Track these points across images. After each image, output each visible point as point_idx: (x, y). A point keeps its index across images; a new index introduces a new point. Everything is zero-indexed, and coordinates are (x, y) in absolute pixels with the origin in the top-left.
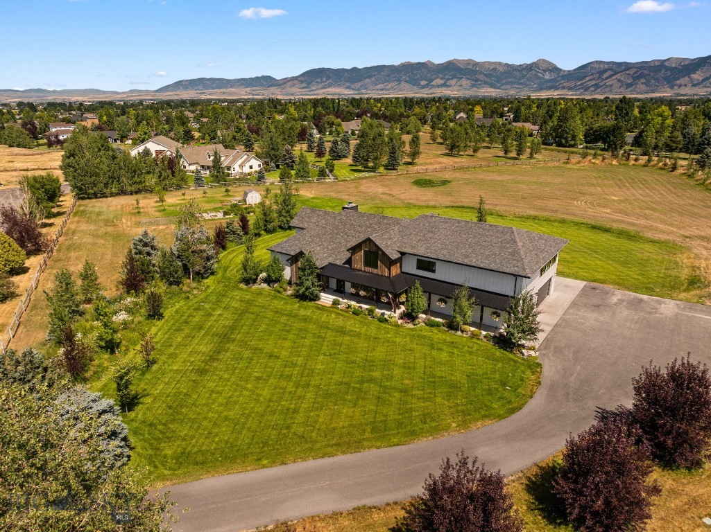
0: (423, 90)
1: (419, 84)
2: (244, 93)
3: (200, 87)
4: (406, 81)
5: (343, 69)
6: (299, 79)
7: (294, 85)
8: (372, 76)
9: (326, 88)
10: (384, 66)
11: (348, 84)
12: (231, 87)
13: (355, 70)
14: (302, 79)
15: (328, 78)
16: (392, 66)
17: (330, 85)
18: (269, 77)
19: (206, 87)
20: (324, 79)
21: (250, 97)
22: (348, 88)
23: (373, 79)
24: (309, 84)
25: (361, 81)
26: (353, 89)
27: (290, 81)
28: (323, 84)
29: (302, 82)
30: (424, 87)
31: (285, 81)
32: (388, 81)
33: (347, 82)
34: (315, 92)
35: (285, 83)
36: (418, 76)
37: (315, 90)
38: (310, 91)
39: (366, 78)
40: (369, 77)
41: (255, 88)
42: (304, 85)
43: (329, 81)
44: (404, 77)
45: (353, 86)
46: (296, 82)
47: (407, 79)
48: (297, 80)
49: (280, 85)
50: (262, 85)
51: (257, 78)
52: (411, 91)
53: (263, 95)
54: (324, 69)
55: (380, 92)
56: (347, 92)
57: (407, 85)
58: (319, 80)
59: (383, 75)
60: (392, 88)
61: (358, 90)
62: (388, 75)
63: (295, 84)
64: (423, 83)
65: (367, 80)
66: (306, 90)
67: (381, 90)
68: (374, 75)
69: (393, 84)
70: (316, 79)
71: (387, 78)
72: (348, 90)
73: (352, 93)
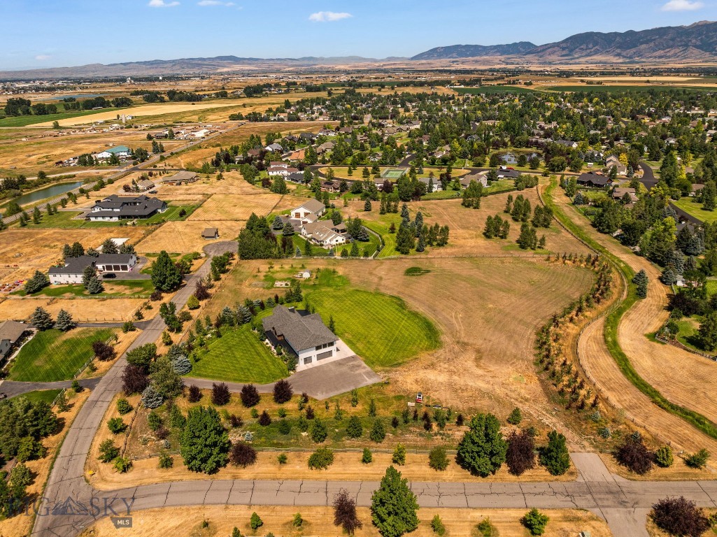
2: (497, 61)
3: (454, 55)
4: (696, 46)
5: (615, 33)
6: (561, 45)
7: (553, 53)
8: (651, 41)
9: (591, 56)
10: (669, 28)
11: (618, 51)
12: (486, 54)
13: (631, 33)
14: (564, 45)
15: (596, 44)
16: (681, 28)
17: (596, 52)
18: (529, 44)
19: (460, 55)
20: (590, 46)
21: (503, 66)
22: (618, 55)
23: (652, 44)
24: (571, 51)
25: (635, 46)
26: (624, 57)
27: (549, 48)
28: (588, 51)
29: (564, 49)
31: (545, 47)
32: (671, 47)
33: (618, 48)
34: (577, 61)
35: (543, 50)
37: (578, 58)
38: (572, 59)
39: (642, 43)
40: (646, 42)
41: (510, 56)
42: (564, 53)
43: (596, 47)
44: (694, 41)
45: (624, 54)
46: (556, 49)
47: (698, 43)
48: (558, 46)
49: (538, 52)
50: (519, 52)
51: (515, 44)
52: (701, 58)
53: (518, 64)
54: (592, 33)
55: (658, 60)
56: (615, 60)
57: (696, 51)
58: (584, 46)
60: (675, 55)
61: (630, 57)
62: (673, 39)
63: (555, 52)
65: (644, 46)
66: (567, 58)
67: (660, 57)
68: (654, 40)
69: (677, 50)
70: (581, 45)
71: (671, 43)
72: (617, 58)
73: (621, 61)
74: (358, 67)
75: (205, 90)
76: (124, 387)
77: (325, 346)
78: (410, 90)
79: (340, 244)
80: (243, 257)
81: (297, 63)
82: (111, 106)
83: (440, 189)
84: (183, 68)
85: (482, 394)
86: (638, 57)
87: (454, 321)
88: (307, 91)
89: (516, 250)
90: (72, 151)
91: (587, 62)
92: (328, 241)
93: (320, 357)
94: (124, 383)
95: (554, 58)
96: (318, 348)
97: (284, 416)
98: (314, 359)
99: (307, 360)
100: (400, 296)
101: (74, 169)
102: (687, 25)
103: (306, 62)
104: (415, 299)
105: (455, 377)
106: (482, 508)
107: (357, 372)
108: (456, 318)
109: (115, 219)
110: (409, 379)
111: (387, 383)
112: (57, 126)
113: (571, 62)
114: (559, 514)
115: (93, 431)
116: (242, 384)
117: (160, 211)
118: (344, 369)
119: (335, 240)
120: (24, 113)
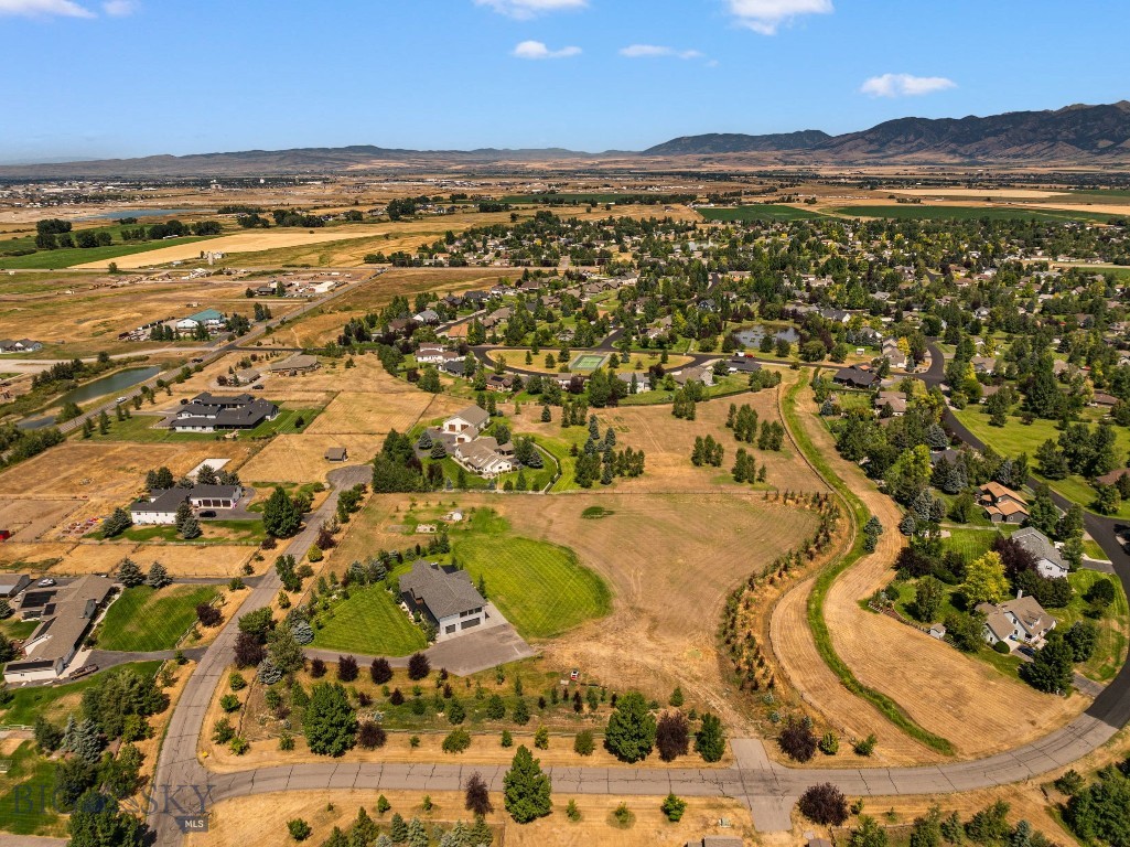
0: (1098, 158)
1: (1095, 146)
2: (771, 159)
3: (707, 148)
4: (1068, 141)
5: (949, 120)
6: (867, 137)
7: (856, 147)
8: (1002, 131)
9: (912, 152)
10: (1028, 113)
11: (953, 146)
12: (755, 149)
13: (971, 120)
14: (872, 136)
15: (919, 135)
16: (1045, 113)
17: (920, 148)
18: (818, 133)
19: (716, 148)
20: (911, 137)
21: (779, 167)
22: (953, 152)
23: (1003, 137)
24: (883, 144)
25: (978, 139)
26: (961, 155)
27: (850, 140)
28: (908, 146)
29: (870, 142)
30: (1103, 152)
31: (843, 139)
32: (1031, 141)
33: (953, 141)
34: (892, 160)
35: (842, 143)
36: (1096, 131)
37: (892, 156)
38: (883, 157)
39: (987, 135)
40: (995, 134)
41: (790, 152)
42: (872, 147)
43: (919, 140)
44: (1065, 133)
45: (962, 150)
46: (859, 141)
47: (1072, 136)
48: (863, 138)
49: (833, 146)
50: (805, 145)
51: (798, 133)
53: (802, 164)
54: (914, 119)
55: (1011, 161)
56: (948, 159)
57: (1069, 148)
58: (901, 139)
59: (1022, 130)
60: (1038, 154)
61: (971, 156)
62: (1034, 130)
63: (859, 146)
64: (1103, 144)
65: (991, 139)
66: (875, 155)
67: (1016, 156)
68: (1007, 130)
69: (1041, 147)
70: (897, 137)
71: (1031, 135)
72: (952, 156)
73: (956, 161)
74: (561, 165)
75: (328, 207)
76: (236, 659)
77: (471, 612)
78: (634, 212)
79: (504, 472)
80: (377, 490)
81: (469, 158)
82: (190, 234)
83: (648, 389)
84: (296, 163)
85: (648, 671)
86: (983, 155)
87: (632, 581)
88: (481, 211)
89: (730, 483)
90: (139, 314)
91: (907, 163)
92: (488, 468)
93: (465, 625)
94: (235, 654)
95: (857, 155)
96: (463, 615)
97: (419, 694)
98: (458, 628)
99: (450, 629)
100: (572, 546)
101: (145, 345)
102: (1055, 110)
103: (482, 157)
104: (589, 551)
105: (621, 651)
106: (623, 795)
107: (508, 644)
108: (635, 577)
109: (210, 430)
110: (565, 654)
111: (540, 658)
112: (113, 270)
113: (882, 161)
114: (704, 802)
115: (202, 710)
116: (373, 657)
117: (268, 417)
118: (493, 640)
119: (497, 466)
120: (63, 245)
